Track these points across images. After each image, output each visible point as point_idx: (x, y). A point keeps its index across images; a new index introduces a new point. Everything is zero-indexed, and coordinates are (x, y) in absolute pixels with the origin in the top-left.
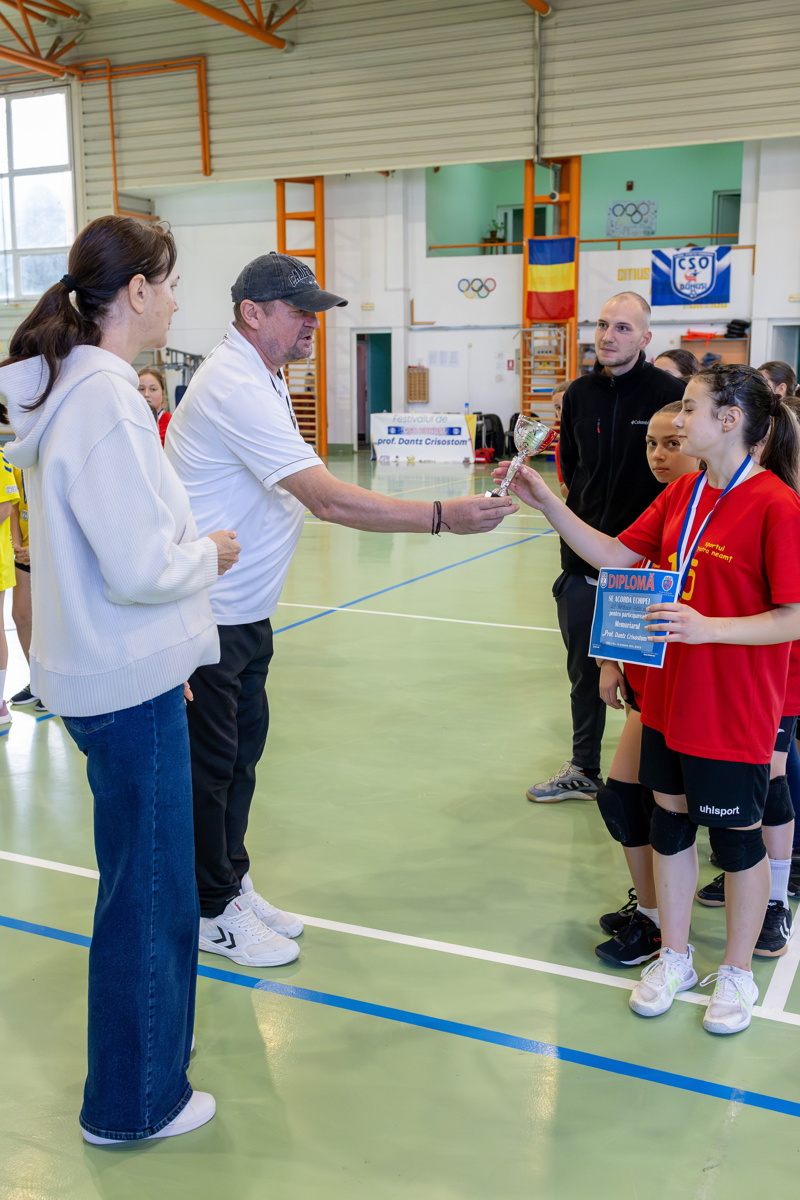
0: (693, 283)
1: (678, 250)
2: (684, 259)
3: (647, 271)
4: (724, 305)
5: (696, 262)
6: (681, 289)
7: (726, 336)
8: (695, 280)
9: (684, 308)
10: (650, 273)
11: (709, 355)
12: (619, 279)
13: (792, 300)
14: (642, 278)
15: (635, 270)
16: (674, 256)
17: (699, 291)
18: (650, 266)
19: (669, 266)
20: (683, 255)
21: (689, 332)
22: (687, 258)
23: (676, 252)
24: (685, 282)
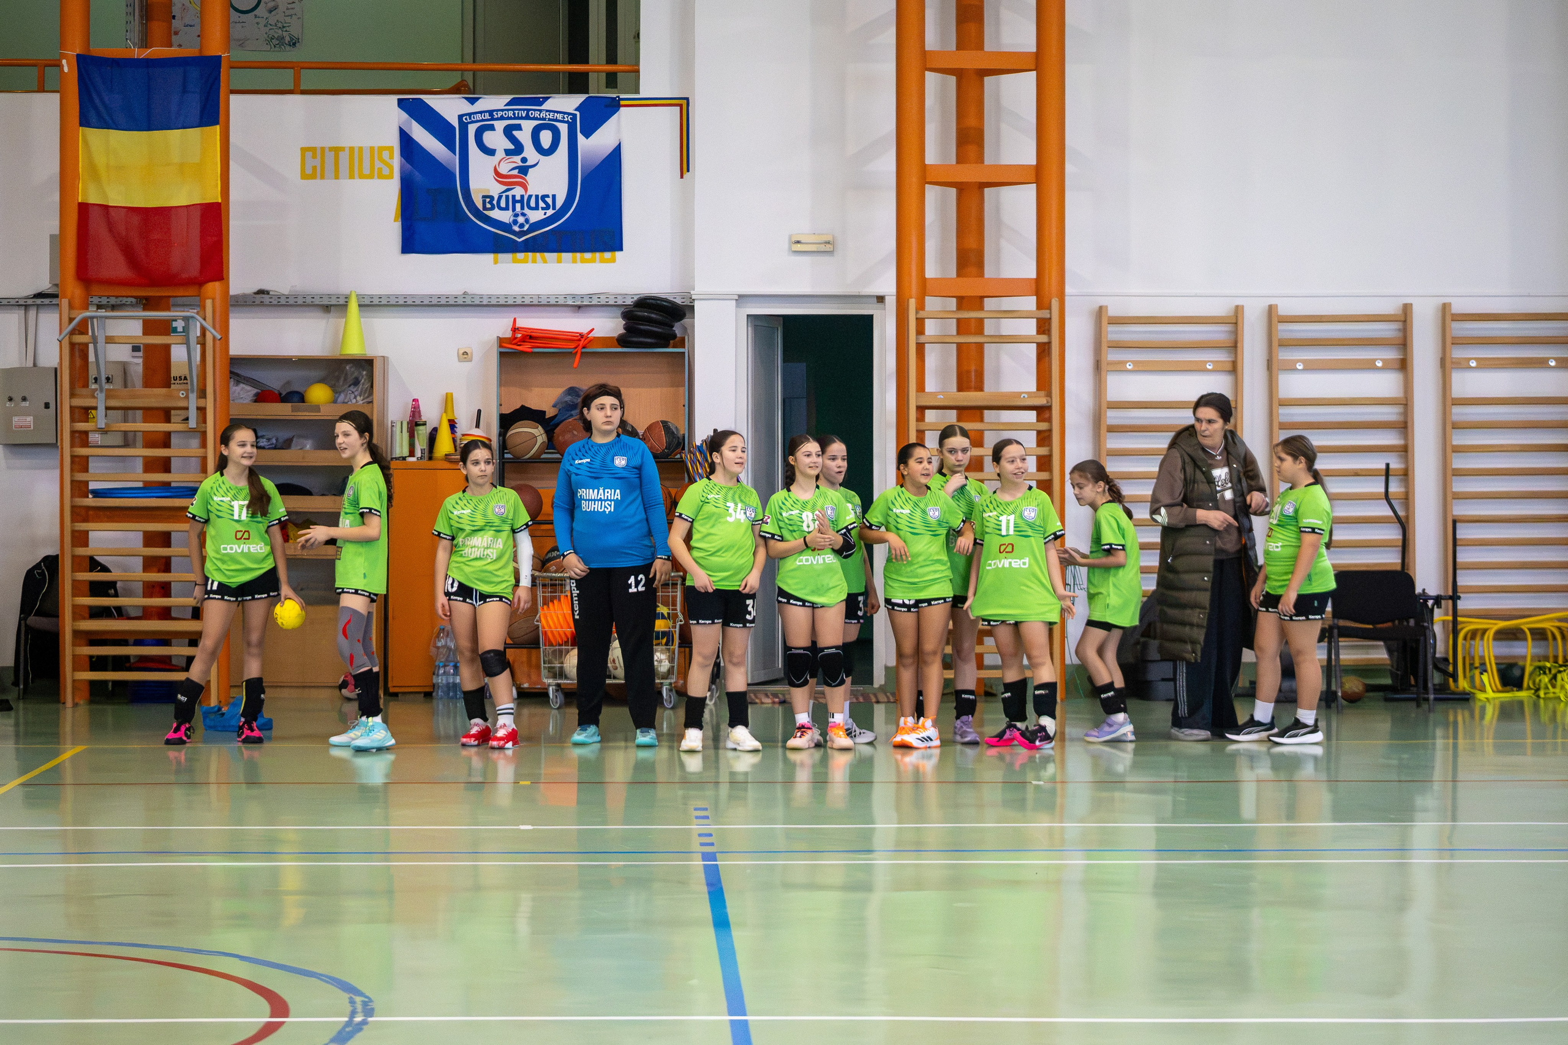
0: (518, 192)
1: (473, 101)
2: (492, 128)
3: (386, 155)
4: (607, 255)
5: (524, 136)
6: (485, 208)
7: (622, 341)
8: (525, 187)
9: (496, 262)
10: (396, 161)
11: (572, 391)
12: (304, 176)
13: (799, 247)
14: (371, 177)
15: (352, 149)
16: (460, 117)
17: (536, 216)
18: (394, 142)
19: (449, 144)
20: (487, 116)
21: (515, 330)
22: (500, 125)
23: (467, 108)
24: (495, 189)
